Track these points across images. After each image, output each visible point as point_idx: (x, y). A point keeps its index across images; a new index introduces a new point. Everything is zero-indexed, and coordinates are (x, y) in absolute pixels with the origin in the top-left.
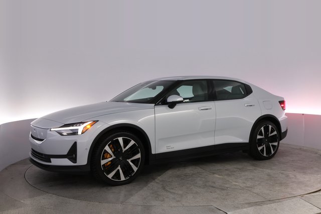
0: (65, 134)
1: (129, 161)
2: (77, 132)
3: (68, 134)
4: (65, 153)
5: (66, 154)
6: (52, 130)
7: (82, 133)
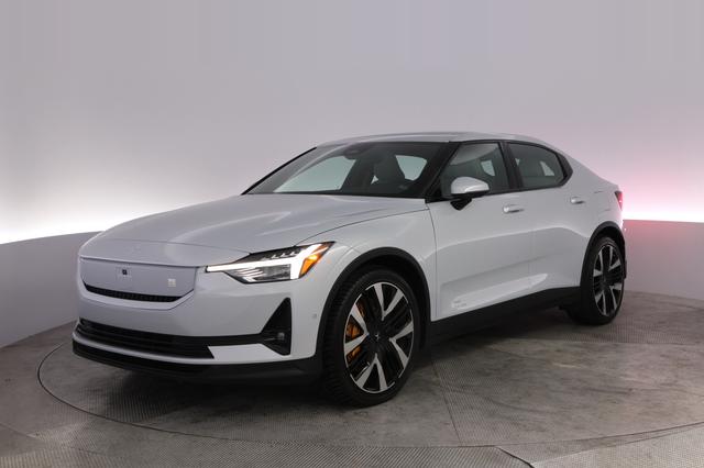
0: (249, 278)
1: (393, 340)
2: (288, 274)
3: (259, 281)
4: (257, 329)
5: (259, 331)
6: (209, 269)
7: (301, 276)
